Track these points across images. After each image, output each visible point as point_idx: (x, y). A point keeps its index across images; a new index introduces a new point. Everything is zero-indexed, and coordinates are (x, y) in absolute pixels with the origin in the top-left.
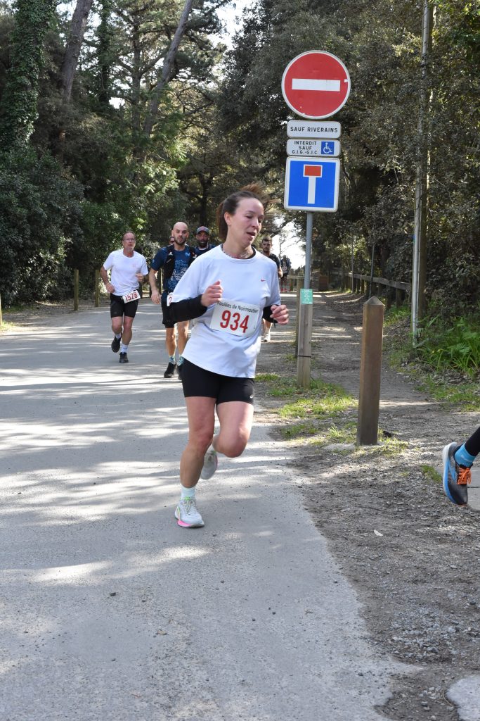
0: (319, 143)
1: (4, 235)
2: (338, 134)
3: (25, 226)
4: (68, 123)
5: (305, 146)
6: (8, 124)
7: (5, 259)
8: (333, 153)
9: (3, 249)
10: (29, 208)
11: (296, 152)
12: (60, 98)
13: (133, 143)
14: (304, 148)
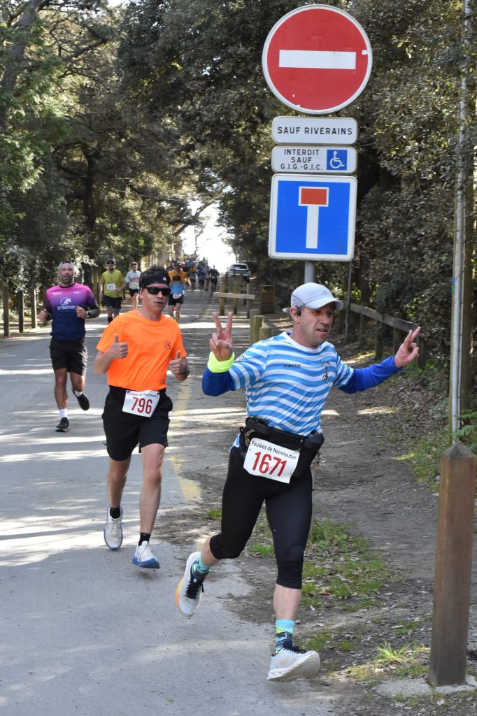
0: (323, 152)
2: (353, 138)
5: (301, 157)
8: (345, 168)
11: (286, 166)
14: (299, 160)
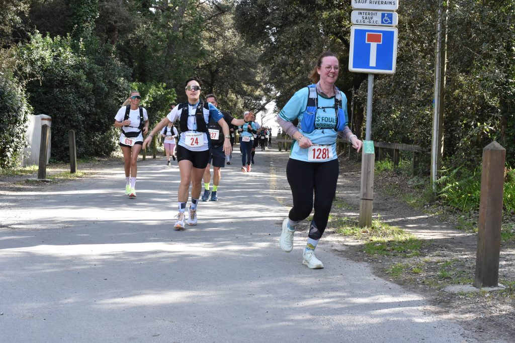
0: (380, 13)
1: (75, 104)
2: (397, 6)
3: (90, 97)
4: (121, 22)
5: (367, 16)
6: (76, 21)
7: (76, 122)
8: (391, 23)
9: (74, 115)
10: (94, 83)
11: (359, 21)
12: (115, 3)
13: (167, 38)
14: (366, 18)
